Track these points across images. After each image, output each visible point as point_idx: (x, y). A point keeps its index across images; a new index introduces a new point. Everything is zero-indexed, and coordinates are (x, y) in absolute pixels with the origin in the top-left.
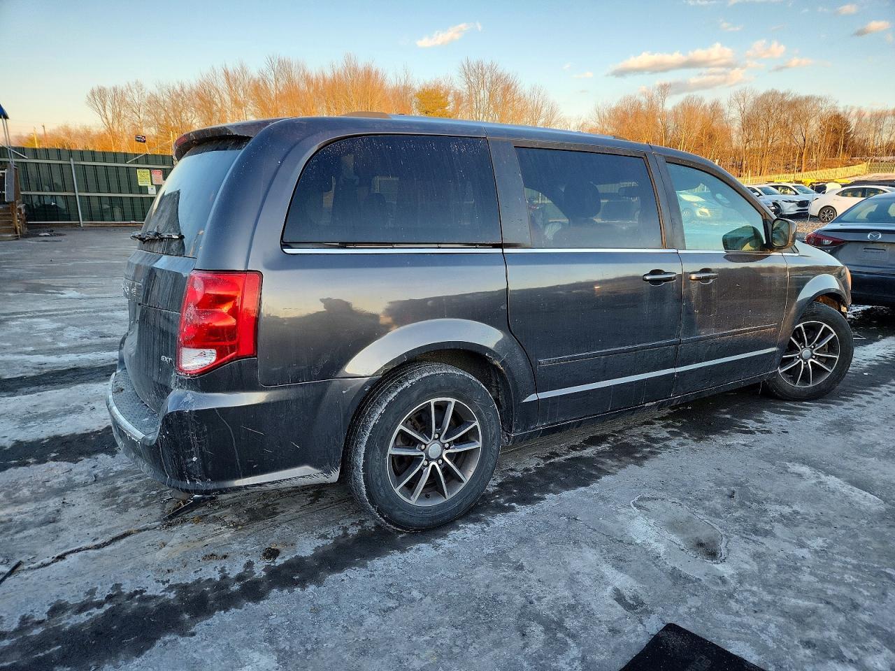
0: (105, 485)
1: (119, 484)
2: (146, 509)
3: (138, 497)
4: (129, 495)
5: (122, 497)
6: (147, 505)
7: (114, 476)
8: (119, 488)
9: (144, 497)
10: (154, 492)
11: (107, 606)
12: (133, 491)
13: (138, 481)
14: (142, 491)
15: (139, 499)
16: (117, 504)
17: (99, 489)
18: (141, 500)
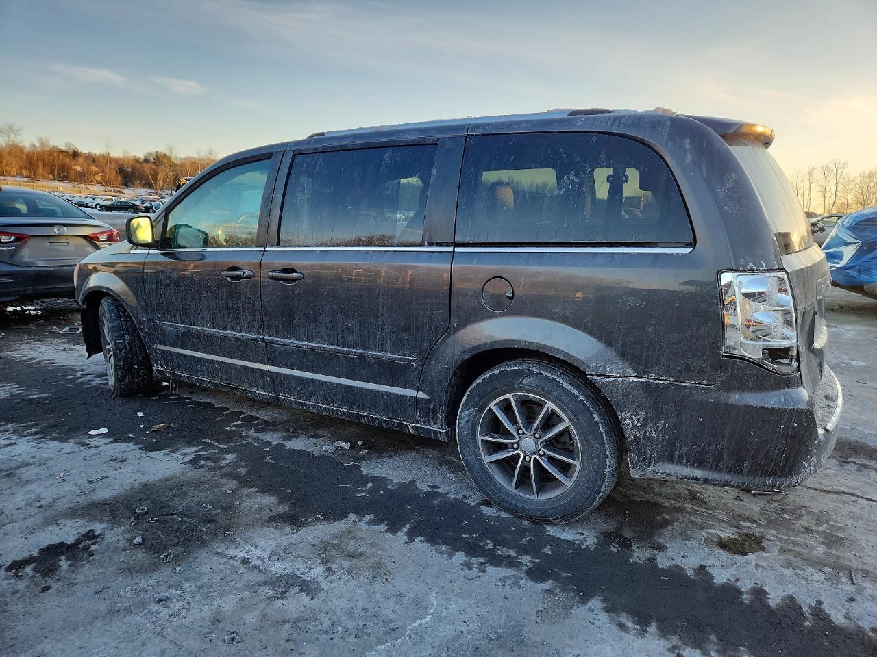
0: (839, 557)
1: (821, 550)
2: (801, 504)
3: (805, 521)
4: (812, 527)
5: (821, 529)
6: (799, 508)
7: (826, 566)
8: (823, 543)
9: (798, 518)
10: (786, 516)
11: (849, 460)
12: (807, 530)
13: (799, 539)
14: (798, 524)
15: (804, 518)
16: (828, 524)
17: (847, 556)
18: (803, 516)
